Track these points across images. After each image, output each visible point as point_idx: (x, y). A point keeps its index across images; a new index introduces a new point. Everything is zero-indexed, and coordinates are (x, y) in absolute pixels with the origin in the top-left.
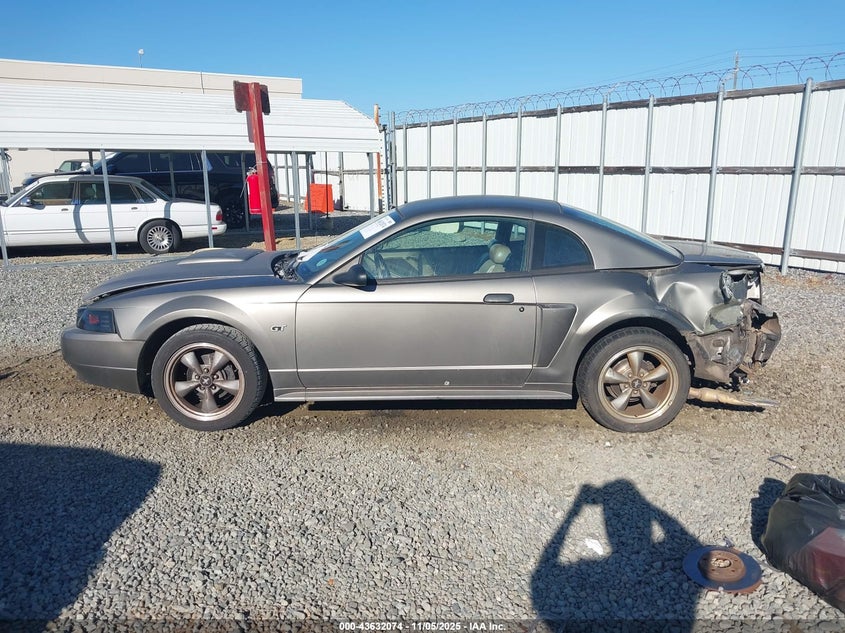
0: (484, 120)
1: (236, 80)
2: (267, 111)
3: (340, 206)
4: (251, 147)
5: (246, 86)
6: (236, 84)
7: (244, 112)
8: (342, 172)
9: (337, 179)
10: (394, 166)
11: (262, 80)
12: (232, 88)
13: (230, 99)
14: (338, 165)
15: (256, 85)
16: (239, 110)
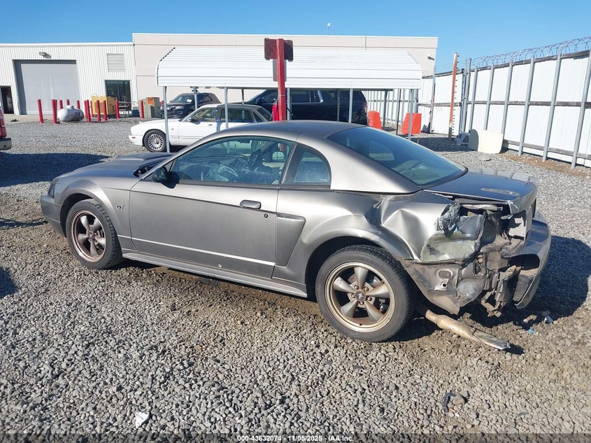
0: (532, 62)
1: (267, 37)
2: (291, 59)
3: (427, 130)
4: (275, 85)
5: (274, 41)
6: (266, 40)
7: (271, 60)
8: (433, 105)
9: (428, 110)
10: (465, 100)
11: (286, 38)
12: (263, 44)
13: (262, 51)
14: (430, 99)
15: (281, 40)
16: (267, 57)
